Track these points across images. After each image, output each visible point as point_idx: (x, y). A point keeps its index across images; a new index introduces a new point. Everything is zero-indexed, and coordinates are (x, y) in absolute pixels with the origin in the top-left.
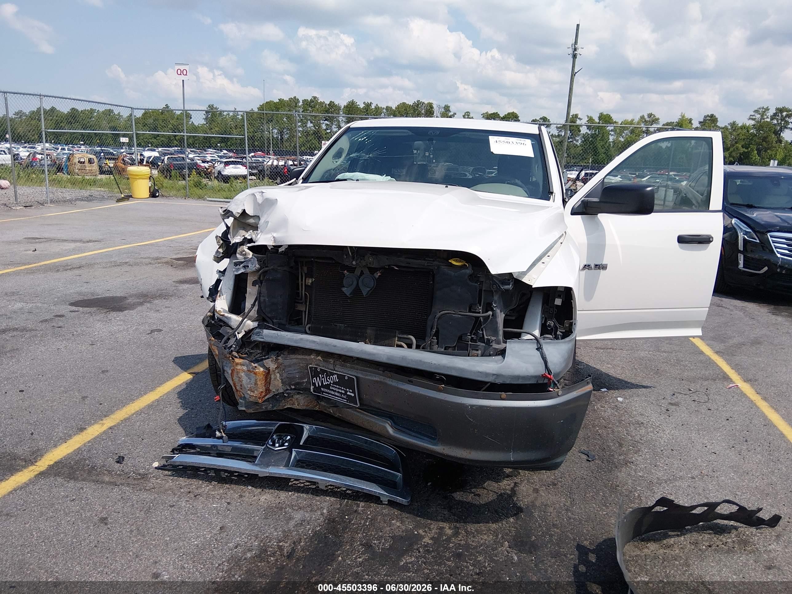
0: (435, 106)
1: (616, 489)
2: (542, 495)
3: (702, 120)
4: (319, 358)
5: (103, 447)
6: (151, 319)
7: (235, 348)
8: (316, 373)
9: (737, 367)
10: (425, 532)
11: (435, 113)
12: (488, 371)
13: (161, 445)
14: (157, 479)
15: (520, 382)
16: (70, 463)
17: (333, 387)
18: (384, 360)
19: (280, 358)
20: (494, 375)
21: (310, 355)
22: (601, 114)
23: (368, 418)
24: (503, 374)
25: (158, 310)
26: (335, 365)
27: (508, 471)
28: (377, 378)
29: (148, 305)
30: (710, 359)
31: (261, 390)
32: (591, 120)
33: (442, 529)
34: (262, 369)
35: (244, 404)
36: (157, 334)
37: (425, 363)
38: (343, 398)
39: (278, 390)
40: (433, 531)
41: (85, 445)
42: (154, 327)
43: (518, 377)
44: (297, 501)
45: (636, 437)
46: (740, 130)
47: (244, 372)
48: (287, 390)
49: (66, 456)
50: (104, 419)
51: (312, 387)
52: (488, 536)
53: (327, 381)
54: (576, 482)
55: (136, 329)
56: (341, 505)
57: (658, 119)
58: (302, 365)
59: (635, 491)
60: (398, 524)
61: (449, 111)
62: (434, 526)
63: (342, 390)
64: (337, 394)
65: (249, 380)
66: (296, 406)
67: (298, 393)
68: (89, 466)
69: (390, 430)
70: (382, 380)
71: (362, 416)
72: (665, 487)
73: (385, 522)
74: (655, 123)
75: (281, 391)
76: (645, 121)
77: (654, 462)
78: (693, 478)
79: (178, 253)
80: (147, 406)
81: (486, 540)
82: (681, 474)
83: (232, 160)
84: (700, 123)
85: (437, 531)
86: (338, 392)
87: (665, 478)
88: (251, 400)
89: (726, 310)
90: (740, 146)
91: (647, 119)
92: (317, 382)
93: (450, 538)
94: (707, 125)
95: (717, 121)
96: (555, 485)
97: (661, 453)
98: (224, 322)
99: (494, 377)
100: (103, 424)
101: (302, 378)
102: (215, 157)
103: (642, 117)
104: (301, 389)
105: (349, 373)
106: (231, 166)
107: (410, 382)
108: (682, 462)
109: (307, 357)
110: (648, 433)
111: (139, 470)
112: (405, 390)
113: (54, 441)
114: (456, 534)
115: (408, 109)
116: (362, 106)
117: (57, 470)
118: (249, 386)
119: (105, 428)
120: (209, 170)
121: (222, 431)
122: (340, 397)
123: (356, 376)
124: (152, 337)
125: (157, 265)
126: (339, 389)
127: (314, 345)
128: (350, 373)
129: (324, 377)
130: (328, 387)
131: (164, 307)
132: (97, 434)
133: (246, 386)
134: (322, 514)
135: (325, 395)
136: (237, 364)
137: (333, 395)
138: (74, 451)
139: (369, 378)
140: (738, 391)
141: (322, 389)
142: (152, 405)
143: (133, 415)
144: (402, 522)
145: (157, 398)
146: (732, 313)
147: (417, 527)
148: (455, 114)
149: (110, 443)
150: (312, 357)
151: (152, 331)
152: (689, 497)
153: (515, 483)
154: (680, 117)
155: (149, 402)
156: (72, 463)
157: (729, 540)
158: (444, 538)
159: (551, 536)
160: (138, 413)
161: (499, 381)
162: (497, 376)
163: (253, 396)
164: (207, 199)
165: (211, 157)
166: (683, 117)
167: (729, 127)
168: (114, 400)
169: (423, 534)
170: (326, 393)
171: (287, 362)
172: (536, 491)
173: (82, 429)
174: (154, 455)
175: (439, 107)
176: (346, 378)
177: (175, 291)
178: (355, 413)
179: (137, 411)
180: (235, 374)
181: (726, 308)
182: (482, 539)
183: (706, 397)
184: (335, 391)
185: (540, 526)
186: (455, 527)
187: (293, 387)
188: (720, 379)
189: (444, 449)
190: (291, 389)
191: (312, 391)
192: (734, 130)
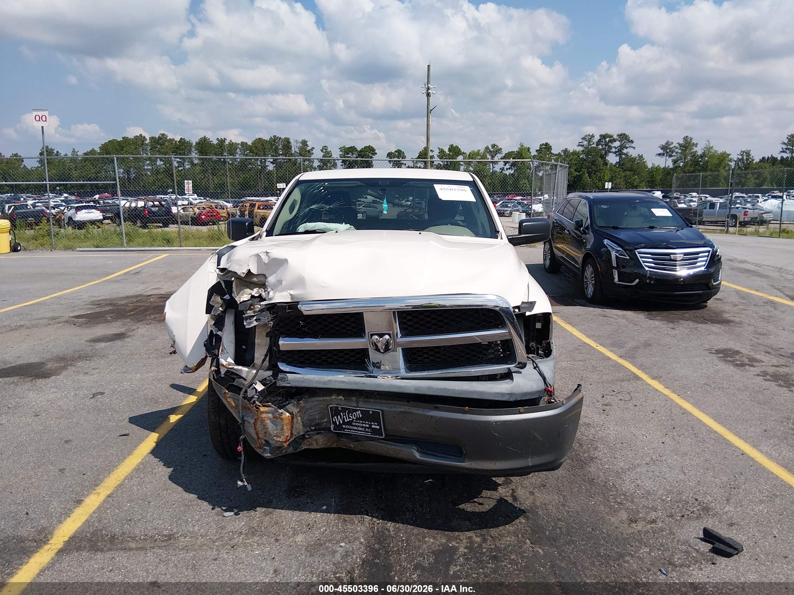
0: (292, 141)
1: (593, 482)
2: (538, 497)
3: (538, 149)
4: (341, 397)
5: (112, 516)
6: (85, 382)
7: (259, 398)
8: (336, 412)
9: (641, 367)
10: (457, 543)
11: (293, 147)
12: (504, 392)
13: (171, 505)
14: (185, 537)
15: (528, 397)
16: (86, 536)
17: (356, 423)
18: (412, 391)
19: (301, 402)
20: (508, 394)
21: (330, 396)
22: (452, 145)
23: (392, 447)
24: (515, 392)
25: (87, 373)
26: (358, 403)
27: (500, 480)
28: (402, 409)
29: (73, 368)
30: (618, 363)
31: (287, 434)
32: (442, 151)
33: (470, 538)
34: (288, 414)
35: (268, 451)
36: (101, 398)
37: (449, 390)
38: (366, 432)
39: (299, 433)
40: (464, 541)
41: (91, 516)
42: (94, 391)
43: (526, 394)
44: (331, 535)
45: (590, 436)
46: (572, 156)
47: (270, 419)
48: (308, 431)
49: (78, 530)
50: (97, 488)
51: (332, 426)
52: (511, 538)
53: (349, 418)
54: (560, 481)
55: (76, 395)
56: (373, 533)
57: (501, 149)
58: (322, 406)
59: (609, 481)
60: (432, 540)
61: (307, 145)
62: (464, 536)
63: (366, 424)
64: (360, 429)
65: (275, 427)
66: (315, 446)
67: (317, 434)
68: (108, 535)
69: (418, 455)
70: (408, 410)
71: (386, 446)
72: (629, 475)
73: (420, 541)
74: (499, 153)
75: (302, 433)
76: (490, 151)
77: (612, 456)
78: (648, 464)
79: (74, 311)
80: (133, 469)
81: (510, 541)
82: (637, 462)
83: (84, 204)
84: (537, 151)
85: (468, 541)
86: (362, 427)
87: (627, 467)
88: (277, 445)
89: (612, 319)
90: (573, 170)
91: (492, 150)
92: (338, 420)
93: (481, 545)
94: (543, 152)
95: (551, 149)
96: (545, 486)
97: (614, 447)
98: (237, 375)
99: (509, 396)
100: (98, 494)
101: (322, 418)
102: (57, 202)
103: (487, 148)
104: (320, 429)
105: (372, 407)
106: (84, 211)
107: (436, 408)
108: (634, 452)
109: (328, 398)
110: (597, 432)
111: (163, 532)
112: (432, 417)
113: (56, 517)
114: (485, 540)
115: (265, 145)
116: (215, 142)
117: (75, 545)
118: (275, 432)
119: (102, 497)
120: (58, 217)
121: (244, 480)
122: (364, 431)
123: (381, 410)
124: (97, 401)
125: (59, 325)
126: (363, 423)
127: (343, 385)
128: (374, 407)
129: (345, 415)
130: (350, 423)
131: (91, 368)
132: (97, 504)
133: (271, 432)
134: (361, 543)
135: (347, 432)
136: (263, 412)
137: (356, 430)
138: (83, 524)
139: (395, 409)
140: (651, 388)
141: (344, 426)
142: (139, 469)
143: (124, 480)
144: (434, 538)
145: (140, 460)
146: (617, 321)
147: (449, 540)
148: (314, 148)
149: (117, 511)
150: (333, 397)
151: (94, 395)
152: (652, 480)
153: (513, 490)
154: (520, 147)
155: (134, 466)
156: (88, 535)
157: (695, 509)
158: (476, 545)
159: (560, 528)
160: (130, 477)
161: (512, 399)
162: (511, 394)
163: (279, 441)
164: (77, 249)
165: (54, 202)
166: (522, 146)
167: (563, 154)
168: (95, 468)
169: (457, 545)
170: (348, 429)
171: (308, 405)
172: (532, 493)
173: (79, 502)
174: (170, 516)
175: (296, 141)
176: (371, 413)
177: (94, 351)
178: (380, 444)
179: (127, 476)
180: (259, 423)
181: (611, 317)
182: (507, 541)
183: (629, 396)
184: (358, 426)
185: (548, 522)
186: (481, 535)
187: (313, 428)
188: (633, 379)
189: (471, 464)
190: (312, 430)
191: (332, 429)
192: (567, 156)
